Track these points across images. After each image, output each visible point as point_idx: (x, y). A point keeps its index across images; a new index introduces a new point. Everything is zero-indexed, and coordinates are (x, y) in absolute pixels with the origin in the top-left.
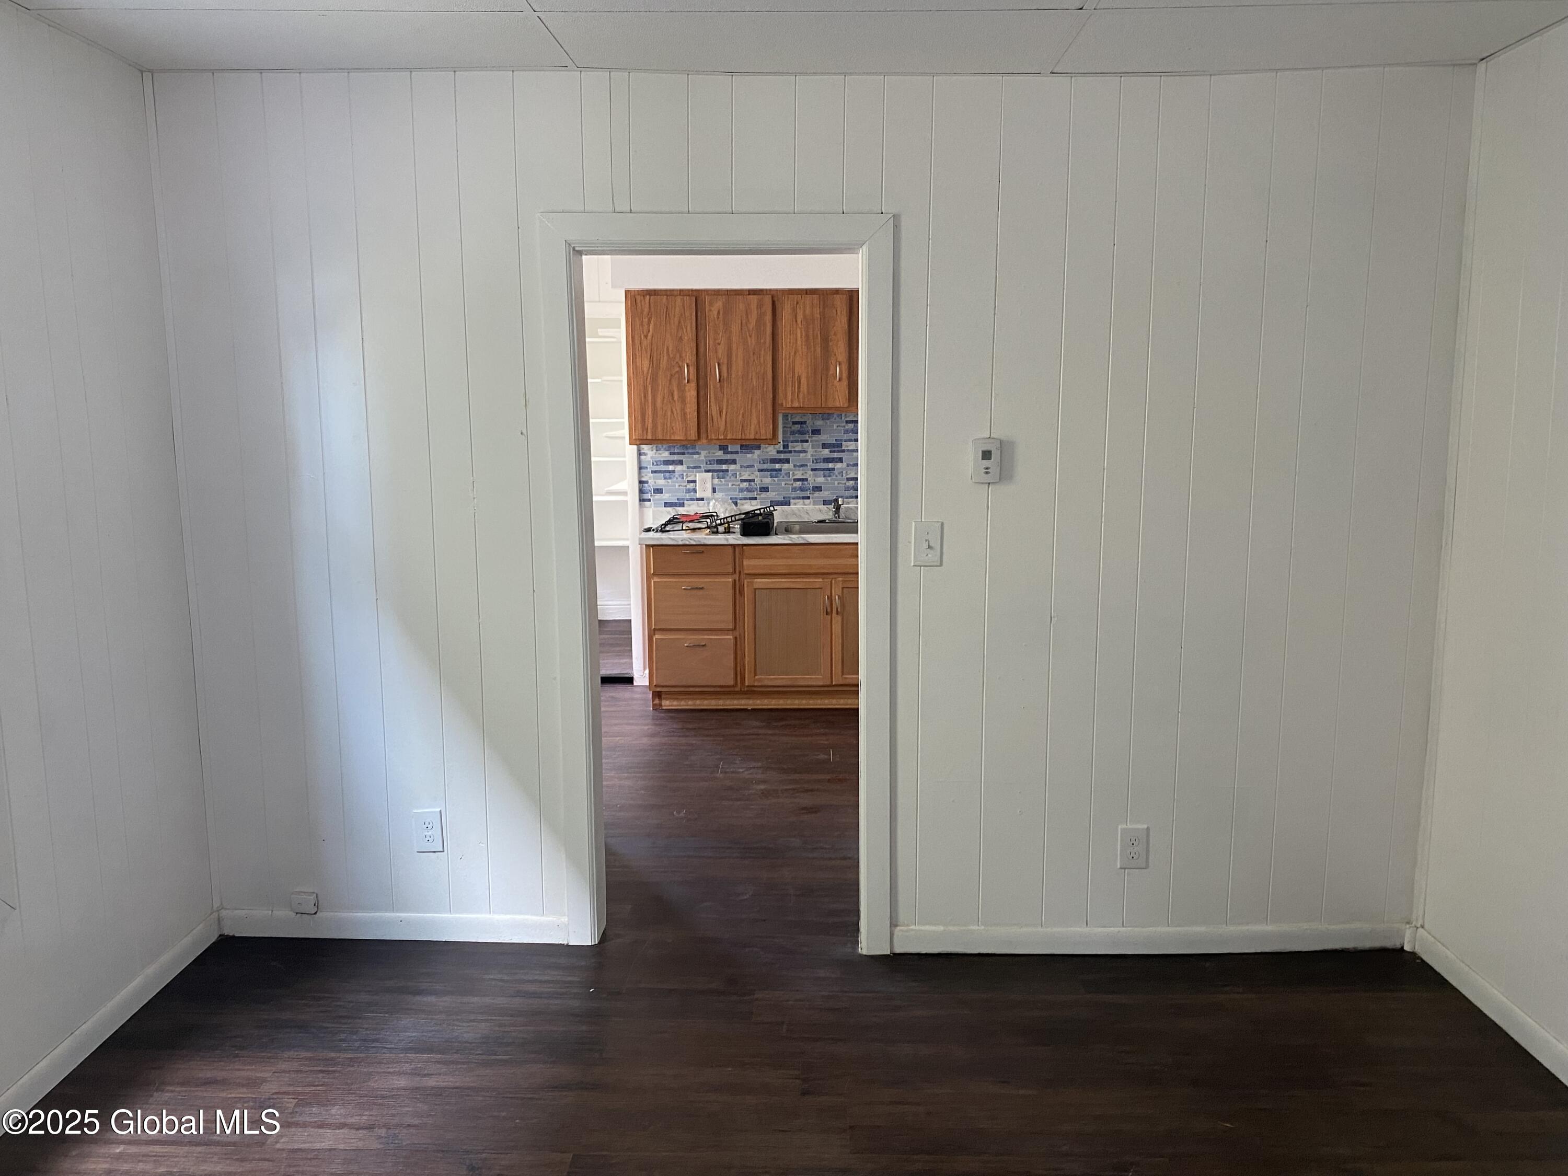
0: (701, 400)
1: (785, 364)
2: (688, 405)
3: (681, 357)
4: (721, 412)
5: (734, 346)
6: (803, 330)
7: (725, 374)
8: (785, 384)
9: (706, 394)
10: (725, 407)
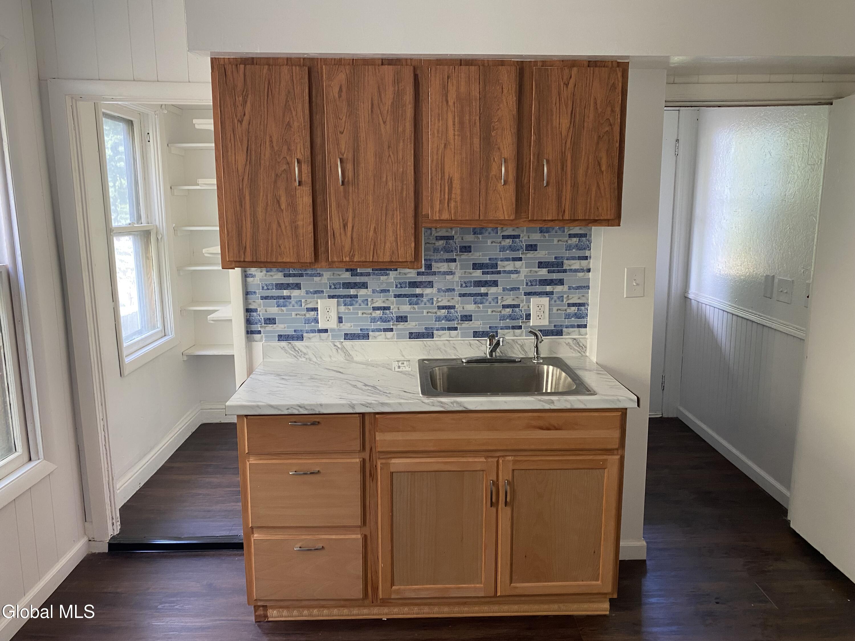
0: (319, 209)
1: (432, 161)
2: (301, 217)
3: (289, 149)
4: (345, 226)
5: (362, 135)
6: (456, 114)
7: (350, 174)
8: (431, 188)
9: (325, 201)
10: (350, 219)
